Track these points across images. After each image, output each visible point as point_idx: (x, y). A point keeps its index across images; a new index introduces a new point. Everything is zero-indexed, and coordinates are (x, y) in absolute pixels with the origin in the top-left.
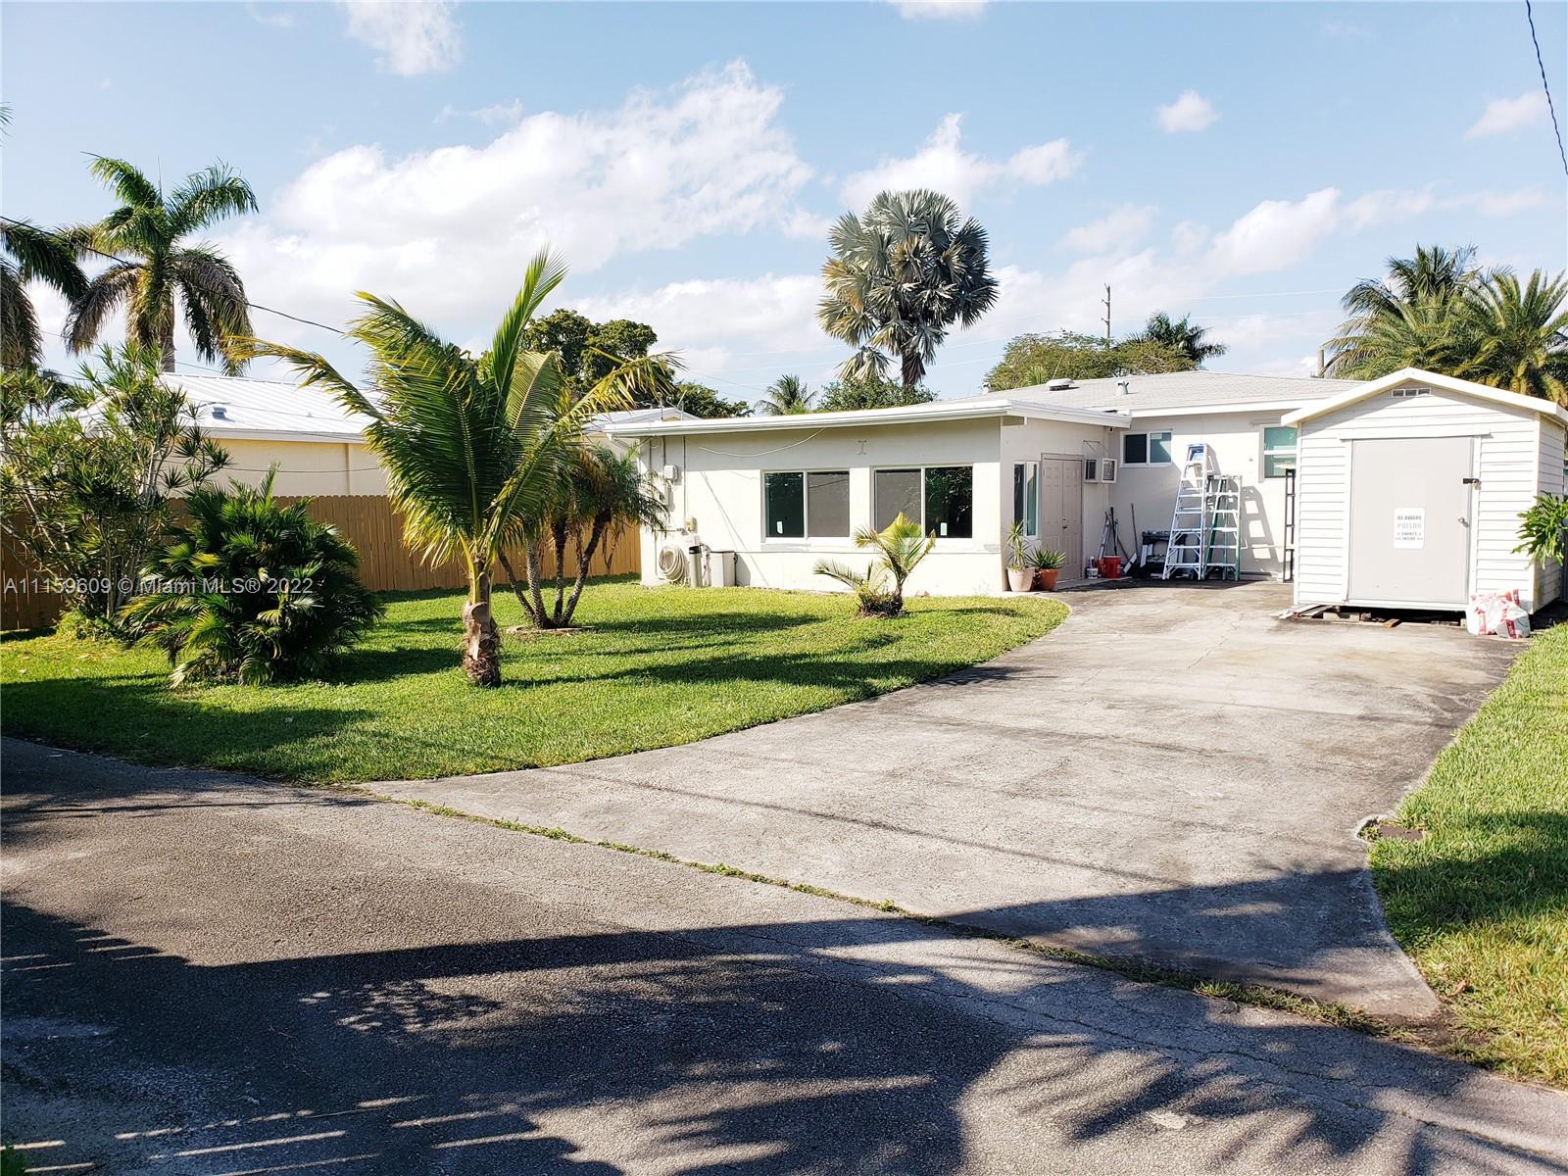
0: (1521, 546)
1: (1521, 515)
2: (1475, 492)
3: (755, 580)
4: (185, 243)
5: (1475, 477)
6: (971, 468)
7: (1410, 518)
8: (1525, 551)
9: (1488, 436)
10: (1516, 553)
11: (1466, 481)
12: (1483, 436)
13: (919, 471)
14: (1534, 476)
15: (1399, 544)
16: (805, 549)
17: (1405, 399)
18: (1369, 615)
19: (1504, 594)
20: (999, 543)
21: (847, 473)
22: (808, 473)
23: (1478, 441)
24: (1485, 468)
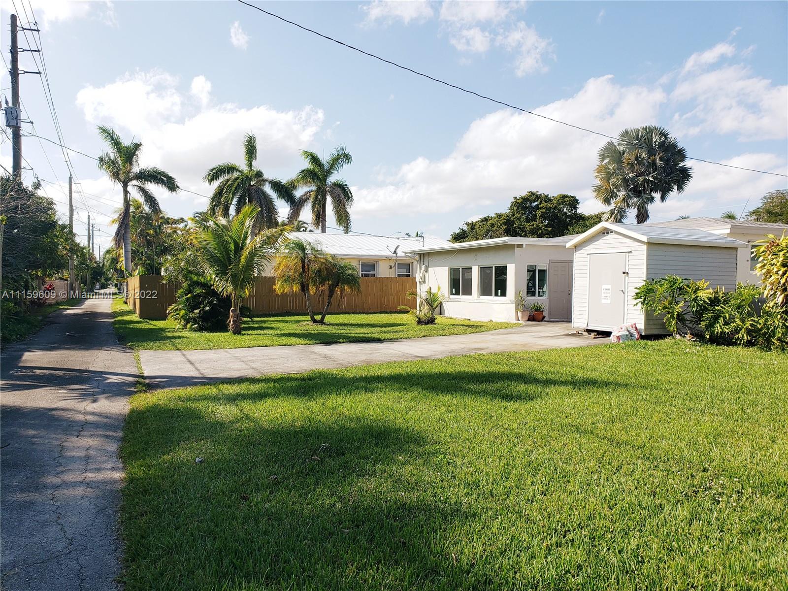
0: (637, 303)
1: (636, 288)
2: (627, 278)
3: (446, 314)
4: (332, 179)
5: (627, 271)
6: (506, 266)
7: (607, 289)
8: (640, 305)
9: (630, 252)
10: (635, 306)
11: (624, 273)
12: (629, 252)
13: (492, 267)
14: (645, 271)
15: (604, 301)
16: (459, 300)
17: (606, 236)
18: (596, 334)
19: (630, 325)
20: (514, 299)
21: (472, 268)
22: (462, 268)
23: (628, 254)
24: (630, 267)
